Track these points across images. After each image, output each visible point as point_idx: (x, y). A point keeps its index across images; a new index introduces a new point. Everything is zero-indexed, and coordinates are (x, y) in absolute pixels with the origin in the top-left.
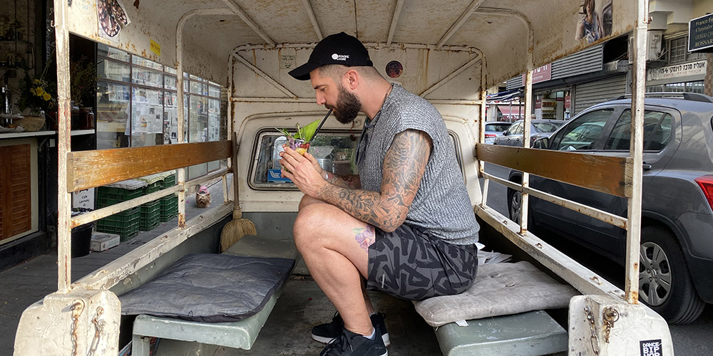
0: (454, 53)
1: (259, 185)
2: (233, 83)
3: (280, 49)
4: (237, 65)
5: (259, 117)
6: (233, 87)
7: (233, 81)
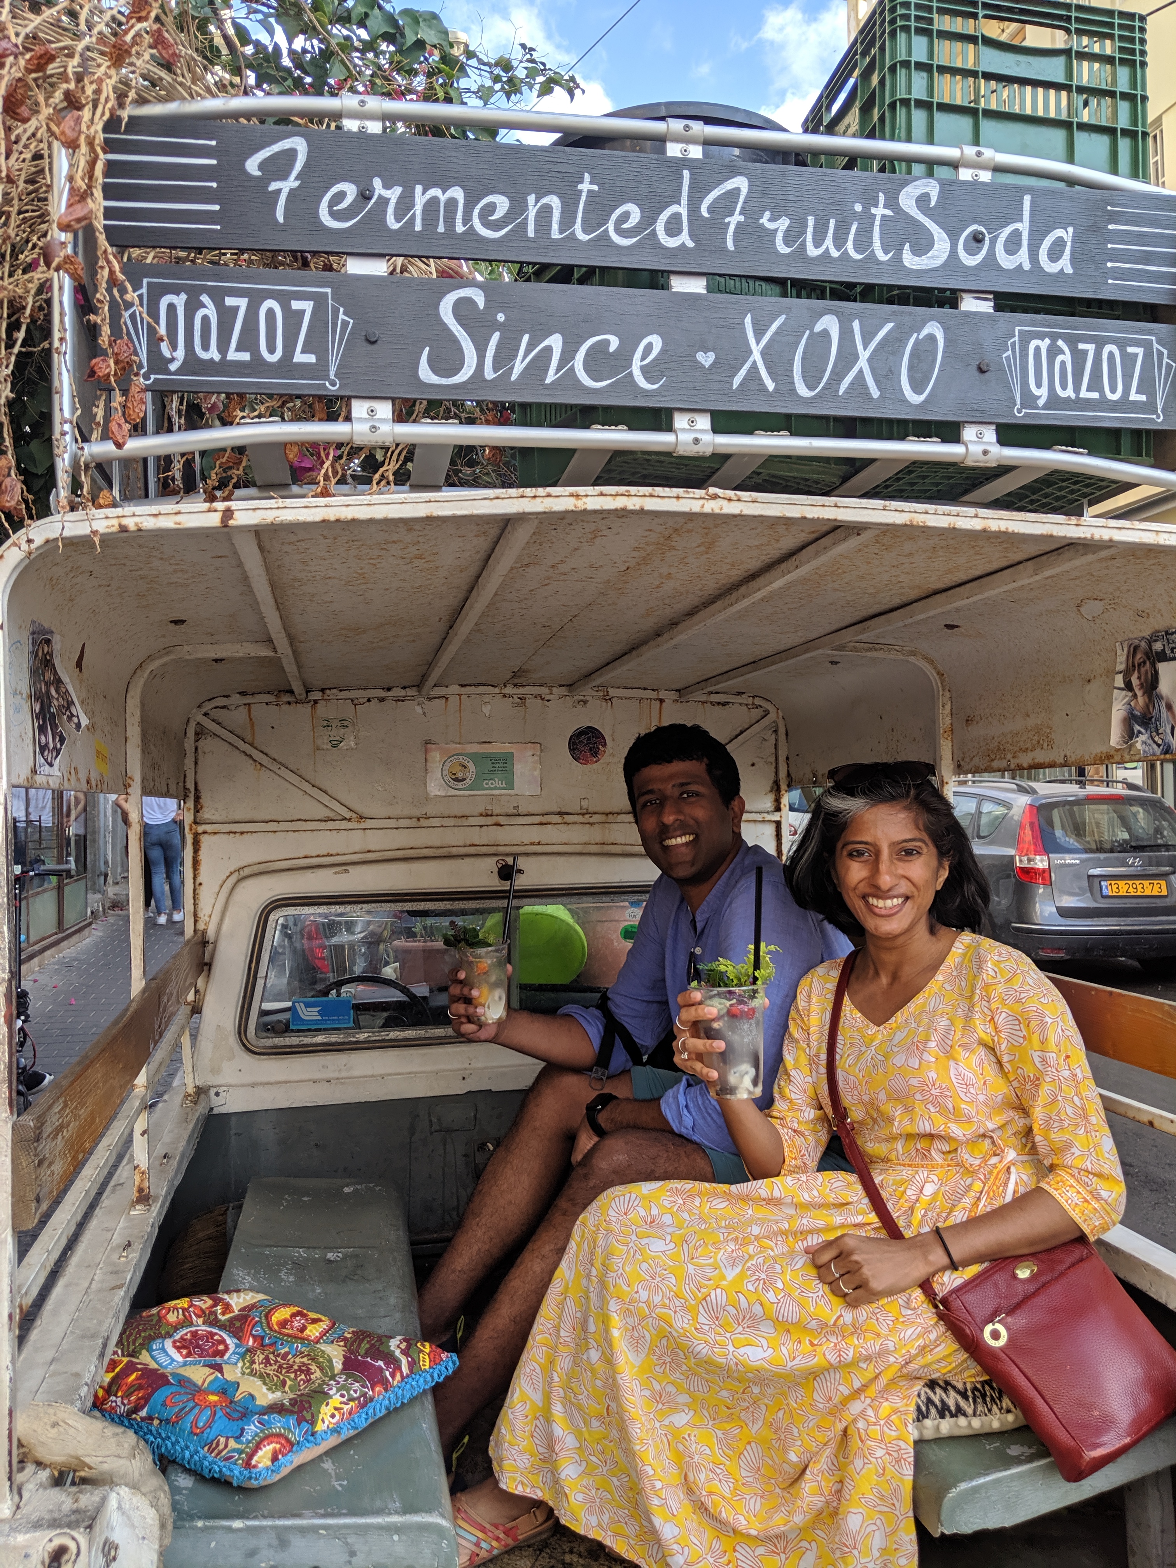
0: (717, 707)
1: (269, 1042)
2: (196, 789)
3: (316, 702)
4: (206, 744)
5: (264, 870)
6: (197, 798)
7: (196, 784)
